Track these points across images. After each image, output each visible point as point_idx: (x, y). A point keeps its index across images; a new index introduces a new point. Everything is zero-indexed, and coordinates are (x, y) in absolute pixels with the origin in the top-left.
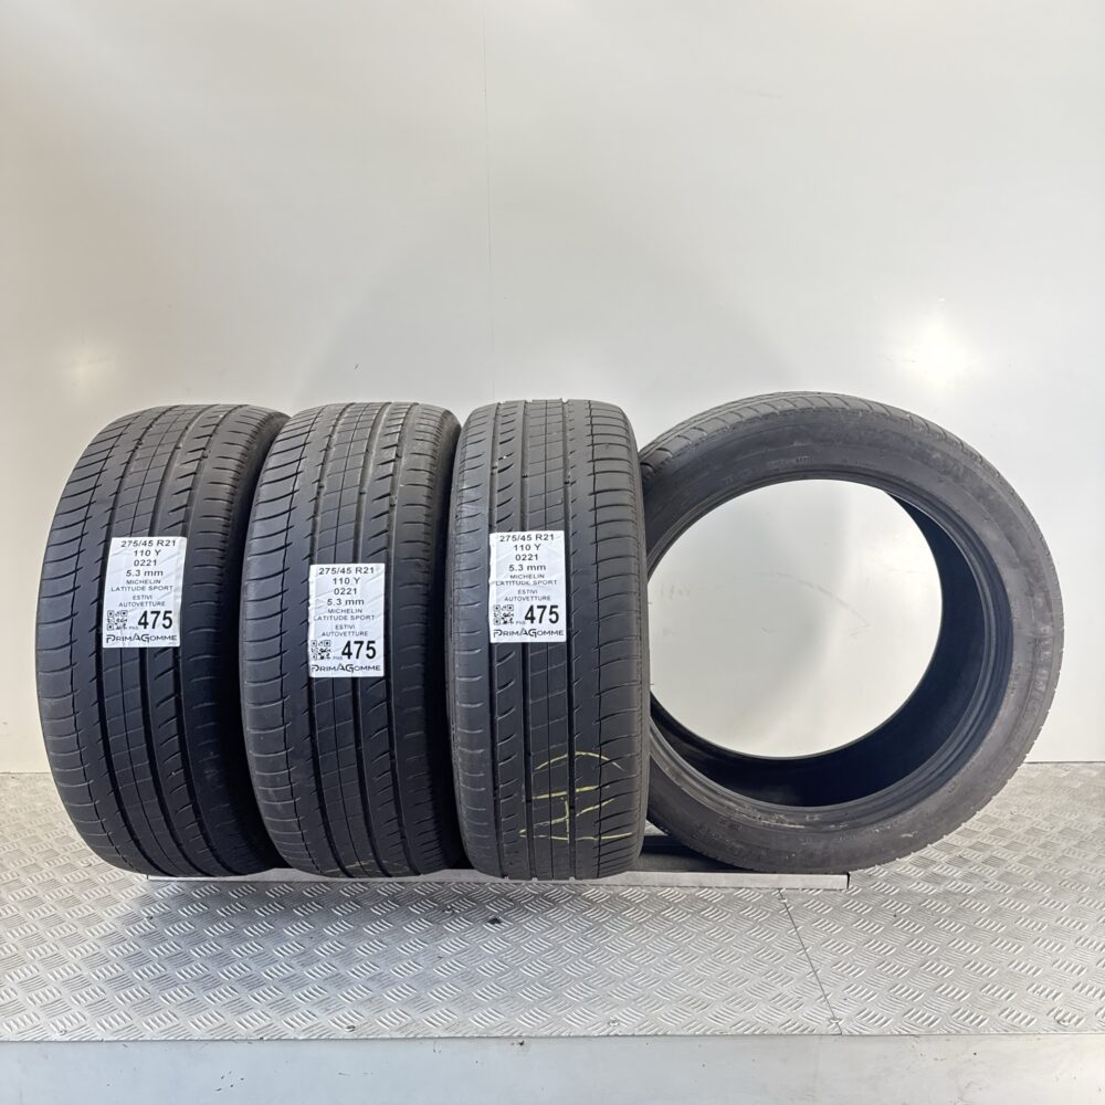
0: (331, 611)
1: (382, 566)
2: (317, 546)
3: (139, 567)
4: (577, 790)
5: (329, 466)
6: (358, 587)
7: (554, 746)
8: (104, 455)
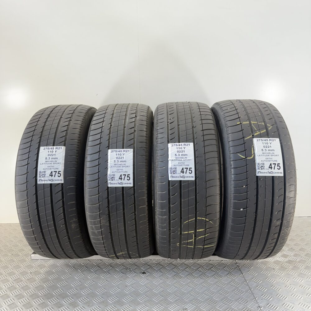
0: (115, 164)
1: (132, 150)
2: (110, 143)
3: (50, 157)
4: (198, 231)
5: (114, 119)
6: (124, 156)
7: (190, 216)
8: (37, 120)
